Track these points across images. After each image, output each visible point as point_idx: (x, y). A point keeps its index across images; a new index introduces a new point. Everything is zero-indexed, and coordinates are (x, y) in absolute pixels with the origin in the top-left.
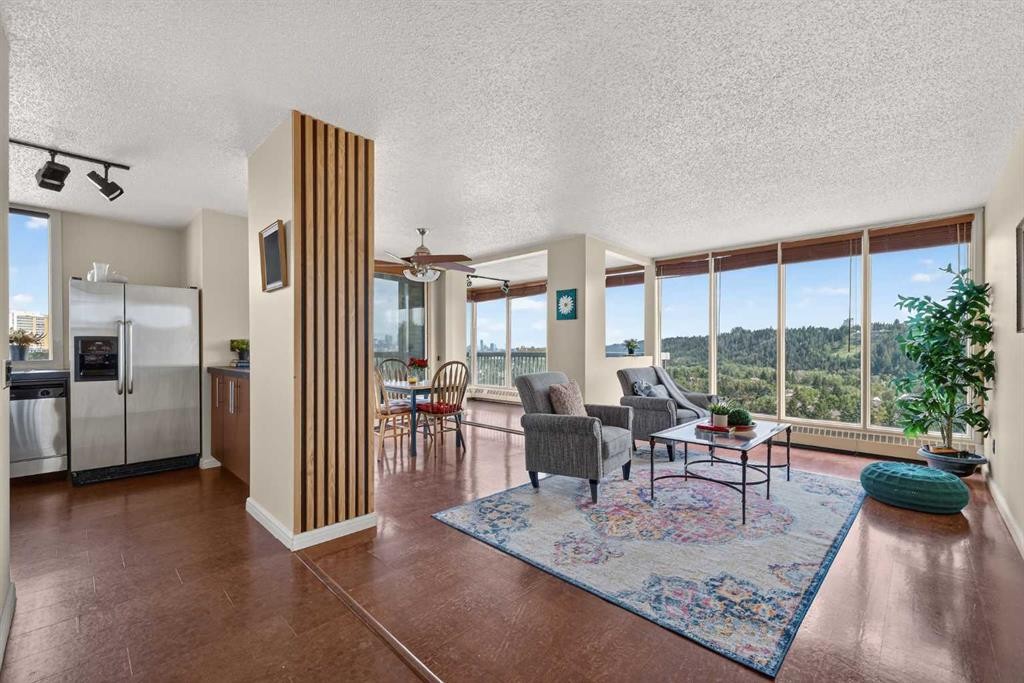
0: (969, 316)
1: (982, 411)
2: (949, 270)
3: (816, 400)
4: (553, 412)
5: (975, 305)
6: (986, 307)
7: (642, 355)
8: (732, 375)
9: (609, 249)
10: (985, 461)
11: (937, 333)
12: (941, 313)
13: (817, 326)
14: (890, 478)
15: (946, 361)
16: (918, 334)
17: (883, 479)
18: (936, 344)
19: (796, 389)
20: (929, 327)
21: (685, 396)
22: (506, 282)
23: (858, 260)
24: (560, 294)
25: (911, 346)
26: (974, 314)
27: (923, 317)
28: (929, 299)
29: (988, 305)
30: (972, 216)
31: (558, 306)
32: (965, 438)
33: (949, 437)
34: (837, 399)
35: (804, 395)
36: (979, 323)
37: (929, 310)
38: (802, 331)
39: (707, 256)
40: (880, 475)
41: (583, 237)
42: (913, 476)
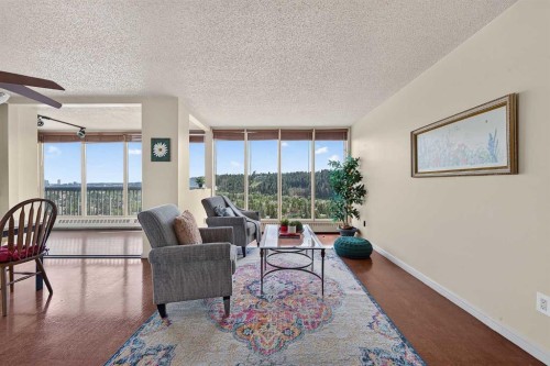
4: (179, 242)
21: (243, 213)
24: (155, 141)
30: (347, 130)
31: (152, 151)
39: (243, 130)
41: (176, 99)
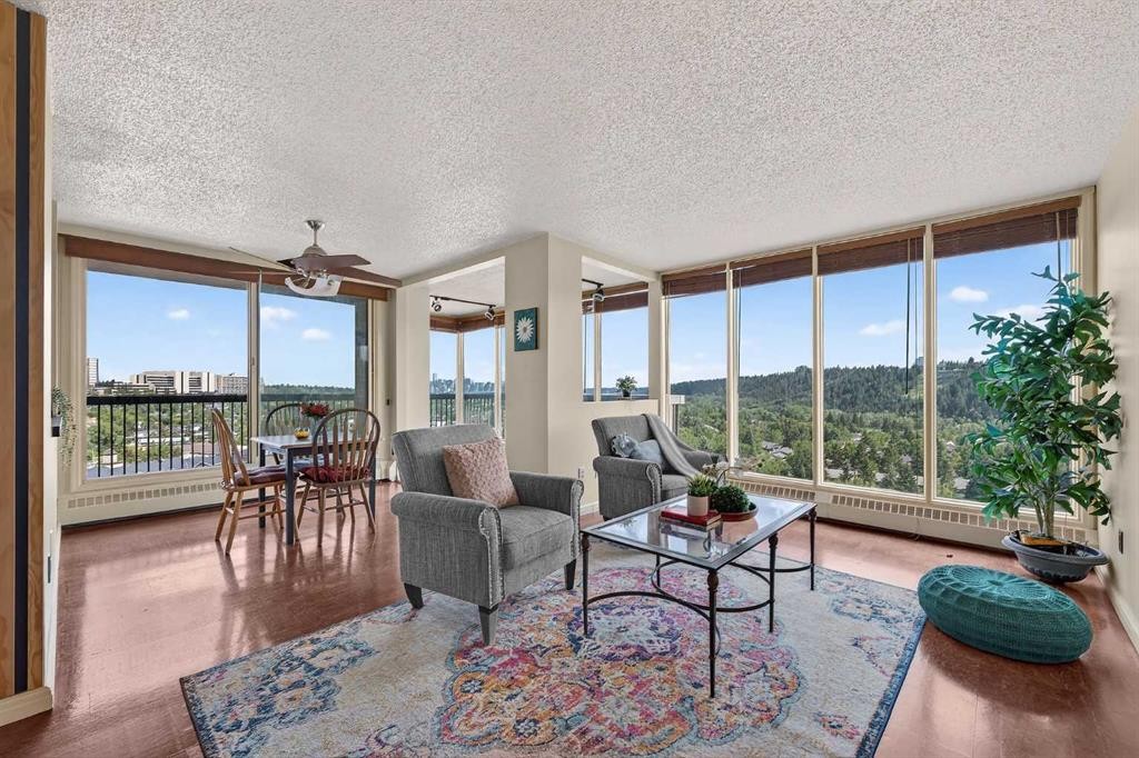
0: (1078, 342)
1: (1098, 483)
2: (1047, 274)
3: (886, 445)
5: (1087, 326)
6: (1102, 328)
7: (647, 398)
8: (796, 418)
9: (587, 255)
10: (1104, 561)
11: (1030, 368)
12: (1035, 338)
13: (887, 365)
14: (963, 599)
15: (1043, 409)
16: (1001, 369)
17: (951, 601)
18: (1028, 384)
19: (865, 433)
20: (1019, 358)
21: (685, 456)
22: (491, 306)
23: (919, 267)
24: (519, 317)
25: (992, 387)
26: (1085, 339)
27: (1009, 344)
28: (1017, 317)
29: (1106, 324)
30: (1077, 200)
31: (516, 332)
32: (1070, 521)
33: (1050, 519)
34: (908, 443)
35: (874, 438)
36: (1092, 351)
37: (1018, 334)
38: (871, 370)
39: (724, 267)
40: (946, 593)
41: (545, 235)
42: (1001, 599)
